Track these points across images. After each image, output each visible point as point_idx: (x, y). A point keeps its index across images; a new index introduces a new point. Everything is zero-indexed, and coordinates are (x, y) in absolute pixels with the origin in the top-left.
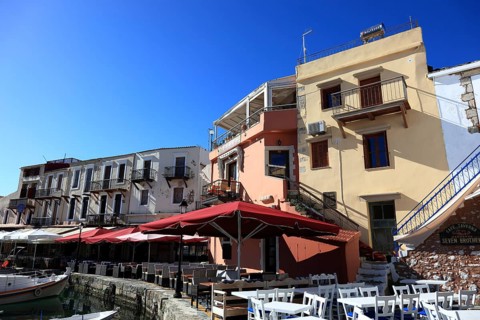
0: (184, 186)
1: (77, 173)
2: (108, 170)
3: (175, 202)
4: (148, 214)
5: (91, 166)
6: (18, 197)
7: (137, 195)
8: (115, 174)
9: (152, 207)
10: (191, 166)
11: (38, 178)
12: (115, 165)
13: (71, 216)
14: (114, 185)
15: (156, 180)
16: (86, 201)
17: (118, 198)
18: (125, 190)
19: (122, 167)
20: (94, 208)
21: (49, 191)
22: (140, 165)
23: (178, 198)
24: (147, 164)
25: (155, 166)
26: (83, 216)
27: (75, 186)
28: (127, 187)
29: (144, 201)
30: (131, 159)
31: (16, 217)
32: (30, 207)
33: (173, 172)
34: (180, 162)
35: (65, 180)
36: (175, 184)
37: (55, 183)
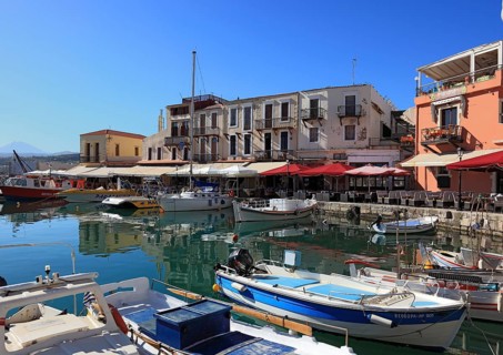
0: (356, 124)
1: (233, 112)
2: (269, 109)
3: (346, 139)
4: (320, 149)
5: (249, 105)
6: (169, 135)
7: (307, 133)
8: (277, 112)
9: (322, 143)
10: (363, 104)
11: (188, 117)
12: (277, 104)
13: (233, 152)
14: (278, 122)
15: (326, 118)
16: (247, 139)
17: (284, 135)
18: (290, 128)
19: (285, 106)
20: (258, 143)
21: (203, 129)
22: (306, 104)
23: (349, 136)
24: (314, 103)
25: (323, 105)
26: (247, 151)
27: (233, 124)
28: (293, 124)
29: (314, 137)
30: (295, 98)
31: (171, 154)
32: (187, 144)
33: (343, 112)
34: (351, 101)
35: (220, 119)
36: (347, 122)
37: (209, 122)
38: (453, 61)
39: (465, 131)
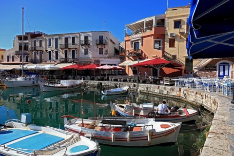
0: (103, 47)
1: (50, 40)
2: (66, 39)
3: (100, 54)
4: (89, 58)
5: (57, 37)
6: (18, 50)
7: (83, 51)
8: (70, 41)
9: (90, 55)
10: (106, 39)
11: (27, 41)
12: (70, 37)
13: (50, 58)
14: (70, 46)
15: (91, 44)
16: (57, 53)
17: (73, 52)
18: (76, 49)
19: (73, 39)
20: (62, 55)
21: (35, 48)
22: (82, 38)
23: (101, 53)
24: (86, 38)
25: (90, 39)
26: (57, 58)
27: (50, 45)
28: (77, 47)
29: (86, 53)
30: (78, 35)
31: (19, 59)
32: (27, 54)
33: (98, 42)
34: (101, 38)
35: (43, 43)
36: (100, 47)
37: (38, 44)
38: (138, 23)
39: (142, 52)
